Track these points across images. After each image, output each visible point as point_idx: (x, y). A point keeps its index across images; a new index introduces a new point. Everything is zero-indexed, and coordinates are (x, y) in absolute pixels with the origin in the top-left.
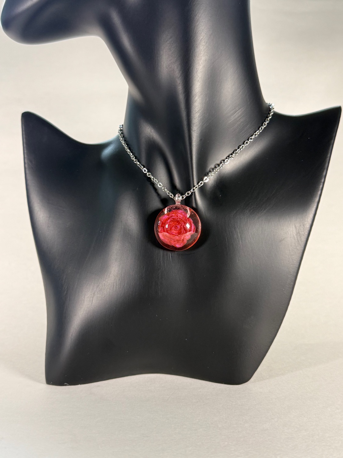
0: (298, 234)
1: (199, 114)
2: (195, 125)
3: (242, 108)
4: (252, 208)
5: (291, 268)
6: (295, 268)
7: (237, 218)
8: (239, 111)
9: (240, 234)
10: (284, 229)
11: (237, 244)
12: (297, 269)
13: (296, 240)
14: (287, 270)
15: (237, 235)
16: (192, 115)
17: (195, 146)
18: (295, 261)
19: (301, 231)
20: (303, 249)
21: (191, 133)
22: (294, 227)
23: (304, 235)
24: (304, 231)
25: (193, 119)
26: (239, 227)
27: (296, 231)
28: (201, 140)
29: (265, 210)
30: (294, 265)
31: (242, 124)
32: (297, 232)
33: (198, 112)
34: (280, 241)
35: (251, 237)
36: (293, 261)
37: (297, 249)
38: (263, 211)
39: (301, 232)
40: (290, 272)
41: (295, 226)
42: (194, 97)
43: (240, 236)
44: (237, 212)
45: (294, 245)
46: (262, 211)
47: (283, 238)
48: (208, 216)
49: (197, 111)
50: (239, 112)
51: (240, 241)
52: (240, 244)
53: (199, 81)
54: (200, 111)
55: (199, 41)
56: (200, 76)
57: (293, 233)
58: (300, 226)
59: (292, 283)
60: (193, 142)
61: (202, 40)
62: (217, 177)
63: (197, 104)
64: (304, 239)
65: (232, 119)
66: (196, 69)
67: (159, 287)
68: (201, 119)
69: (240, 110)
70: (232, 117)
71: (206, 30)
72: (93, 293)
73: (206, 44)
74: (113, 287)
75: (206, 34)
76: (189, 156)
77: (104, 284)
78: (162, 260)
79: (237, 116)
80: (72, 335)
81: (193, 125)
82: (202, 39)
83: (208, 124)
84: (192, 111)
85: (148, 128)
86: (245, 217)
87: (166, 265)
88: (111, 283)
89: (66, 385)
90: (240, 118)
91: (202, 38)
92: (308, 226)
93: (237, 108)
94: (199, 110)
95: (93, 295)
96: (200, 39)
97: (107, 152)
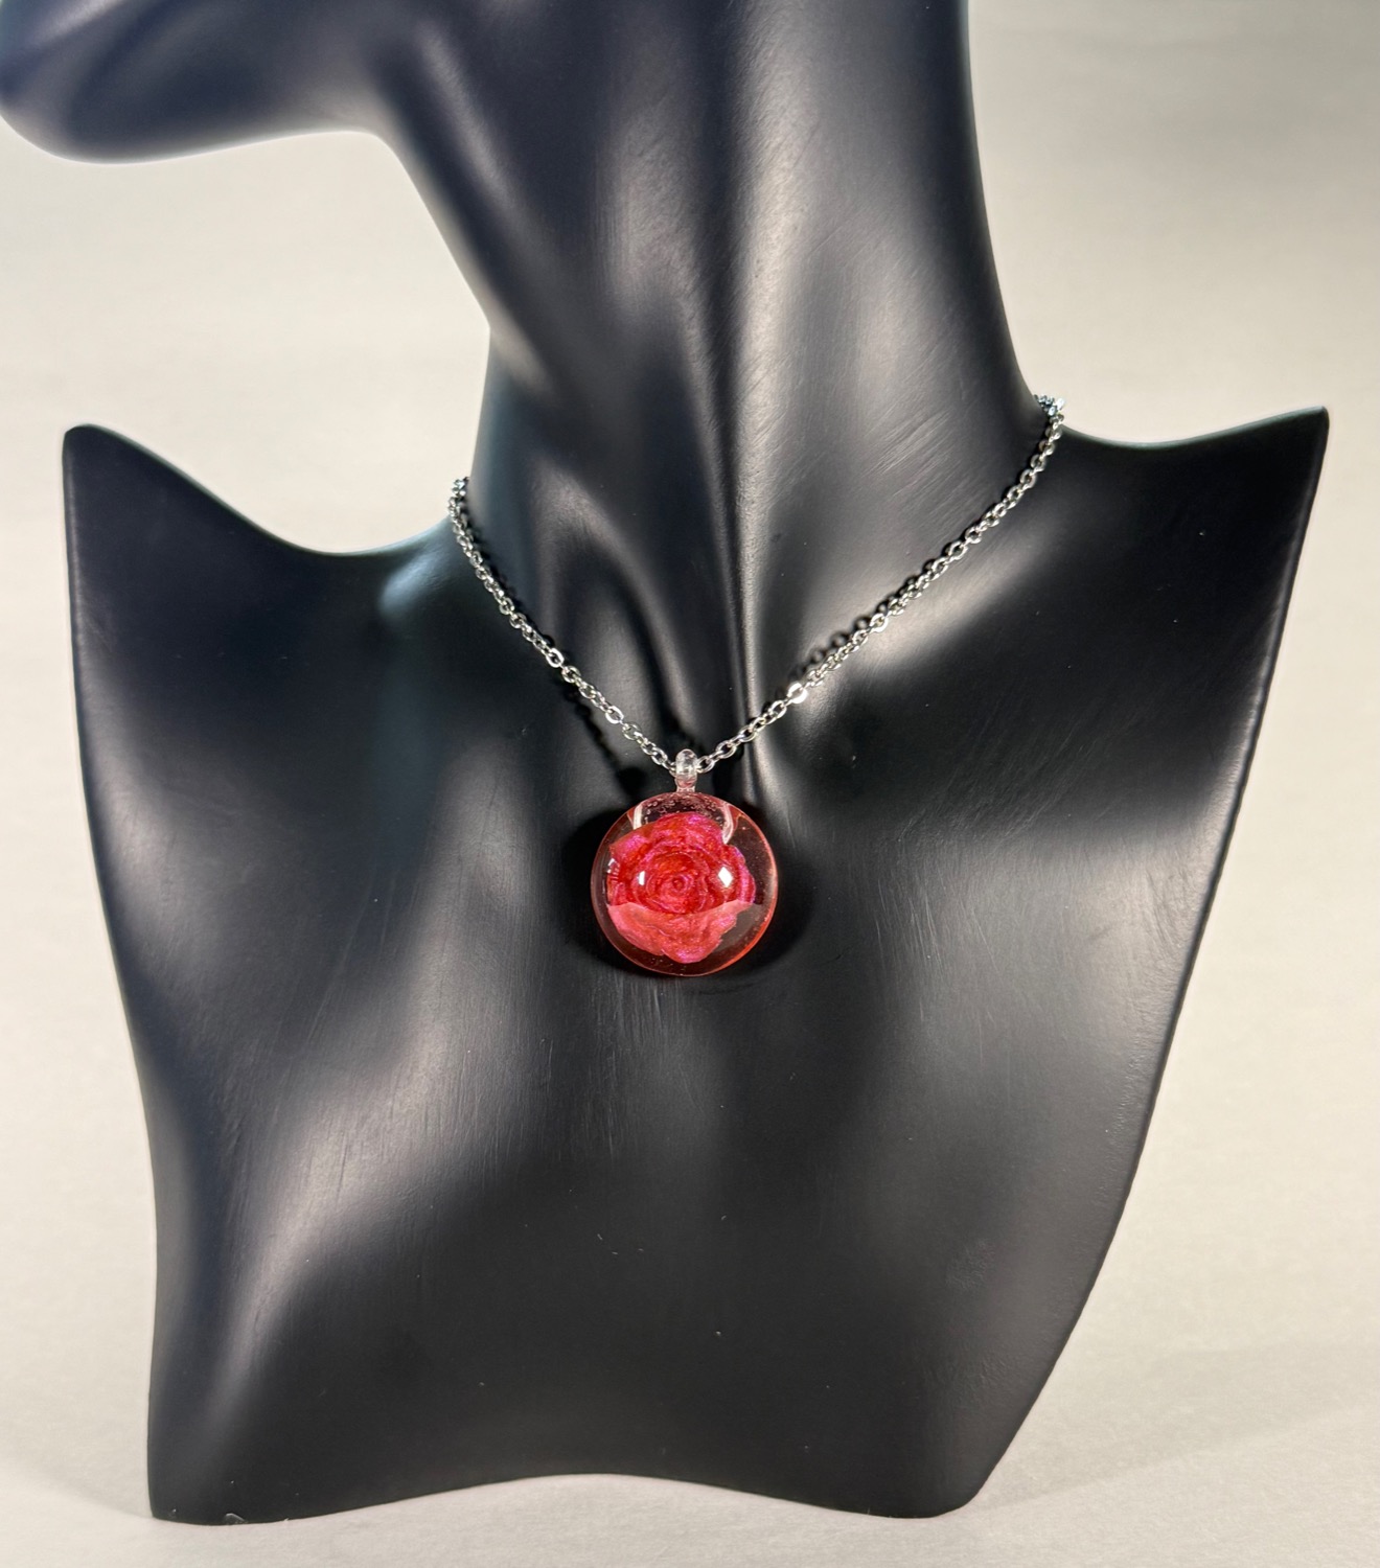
0: (1164, 912)
1: (767, 436)
2: (752, 479)
3: (939, 415)
4: (978, 806)
5: (1135, 1047)
6: (1152, 1047)
7: (918, 844)
8: (924, 426)
9: (931, 908)
10: (1108, 889)
11: (921, 953)
12: (1158, 1048)
13: (1156, 934)
14: (1119, 1054)
15: (923, 915)
16: (742, 442)
17: (752, 560)
18: (1149, 1018)
19: (1175, 899)
20: (1180, 969)
21: (737, 511)
22: (1145, 880)
23: (1184, 915)
24: (1185, 899)
25: (746, 457)
26: (927, 881)
27: (1155, 900)
28: (776, 538)
29: (1030, 813)
30: (1149, 1033)
31: (940, 474)
32: (1159, 902)
33: (762, 428)
34: (1094, 937)
35: (976, 921)
36: (1142, 1017)
37: (1161, 970)
38: (1024, 818)
39: (1172, 903)
40: (1132, 1062)
41: (1151, 880)
42: (751, 369)
43: (934, 918)
44: (919, 822)
45: (1147, 952)
46: (1018, 820)
47: (1102, 928)
48: (805, 836)
49: (761, 424)
50: (927, 431)
51: (934, 940)
52: (933, 951)
53: (770, 308)
54: (774, 426)
55: (768, 154)
56: (772, 290)
57: (1141, 906)
58: (1171, 877)
59: (1141, 1107)
60: (745, 545)
61: (782, 148)
62: (842, 685)
63: (761, 398)
64: (1186, 931)
65: (901, 454)
66: (758, 262)
67: (610, 1123)
68: (775, 455)
69: (931, 421)
70: (901, 448)
71: (795, 112)
72: (344, 1147)
73: (796, 164)
74: (426, 1119)
75: (794, 125)
76: (729, 601)
77: (388, 1112)
78: (621, 1013)
79: (918, 445)
80: (257, 1319)
81: (744, 479)
82: (780, 144)
83: (803, 476)
84: (741, 422)
85: (568, 492)
86: (951, 842)
87: (636, 1032)
88: (417, 1105)
89: (231, 1522)
90: (929, 452)
91: (778, 139)
92: (1201, 880)
93: (920, 413)
94: (768, 422)
95: (343, 1155)
96: (773, 145)
97: (404, 585)
